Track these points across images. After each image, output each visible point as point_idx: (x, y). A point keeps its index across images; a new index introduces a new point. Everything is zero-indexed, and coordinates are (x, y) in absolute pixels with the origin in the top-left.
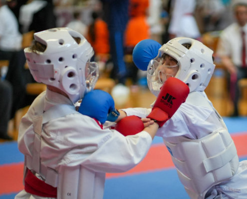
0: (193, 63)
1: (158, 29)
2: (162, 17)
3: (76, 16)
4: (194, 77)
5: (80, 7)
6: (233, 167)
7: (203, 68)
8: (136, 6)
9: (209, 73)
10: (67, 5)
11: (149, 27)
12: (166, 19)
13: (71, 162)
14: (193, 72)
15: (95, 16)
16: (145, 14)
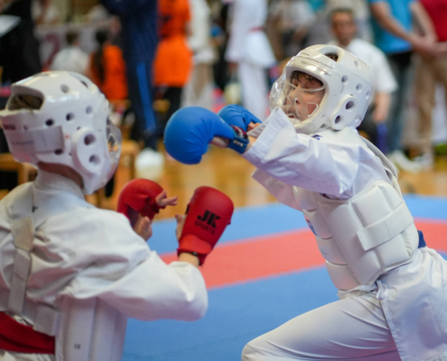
0: (346, 83)
1: (207, 56)
2: (213, 35)
3: (71, 39)
4: (349, 106)
5: (77, 24)
6: (408, 243)
7: (360, 91)
8: (167, 19)
9: (367, 97)
10: (55, 22)
11: (194, 53)
12: (220, 39)
13: (82, 292)
14: (346, 97)
15: (101, 37)
16: (184, 32)
